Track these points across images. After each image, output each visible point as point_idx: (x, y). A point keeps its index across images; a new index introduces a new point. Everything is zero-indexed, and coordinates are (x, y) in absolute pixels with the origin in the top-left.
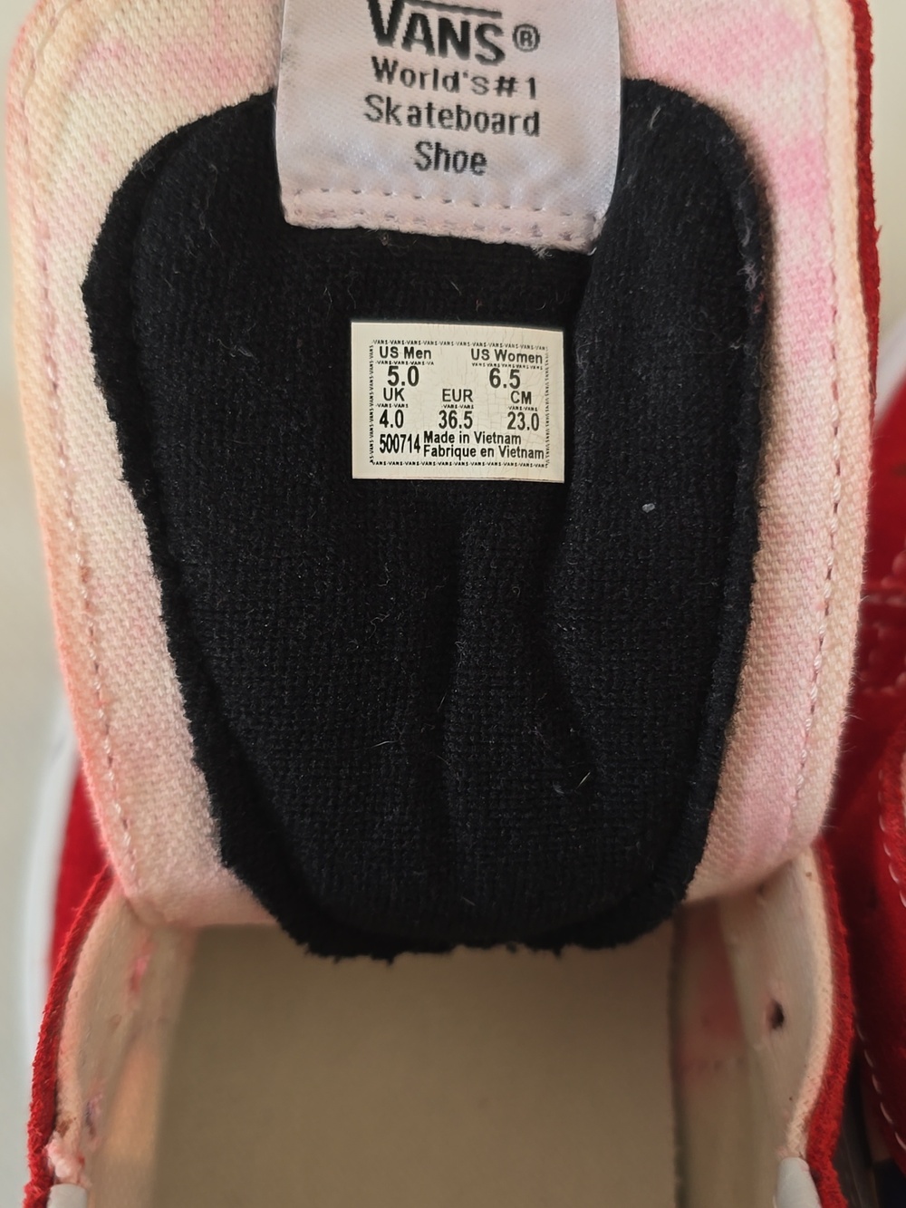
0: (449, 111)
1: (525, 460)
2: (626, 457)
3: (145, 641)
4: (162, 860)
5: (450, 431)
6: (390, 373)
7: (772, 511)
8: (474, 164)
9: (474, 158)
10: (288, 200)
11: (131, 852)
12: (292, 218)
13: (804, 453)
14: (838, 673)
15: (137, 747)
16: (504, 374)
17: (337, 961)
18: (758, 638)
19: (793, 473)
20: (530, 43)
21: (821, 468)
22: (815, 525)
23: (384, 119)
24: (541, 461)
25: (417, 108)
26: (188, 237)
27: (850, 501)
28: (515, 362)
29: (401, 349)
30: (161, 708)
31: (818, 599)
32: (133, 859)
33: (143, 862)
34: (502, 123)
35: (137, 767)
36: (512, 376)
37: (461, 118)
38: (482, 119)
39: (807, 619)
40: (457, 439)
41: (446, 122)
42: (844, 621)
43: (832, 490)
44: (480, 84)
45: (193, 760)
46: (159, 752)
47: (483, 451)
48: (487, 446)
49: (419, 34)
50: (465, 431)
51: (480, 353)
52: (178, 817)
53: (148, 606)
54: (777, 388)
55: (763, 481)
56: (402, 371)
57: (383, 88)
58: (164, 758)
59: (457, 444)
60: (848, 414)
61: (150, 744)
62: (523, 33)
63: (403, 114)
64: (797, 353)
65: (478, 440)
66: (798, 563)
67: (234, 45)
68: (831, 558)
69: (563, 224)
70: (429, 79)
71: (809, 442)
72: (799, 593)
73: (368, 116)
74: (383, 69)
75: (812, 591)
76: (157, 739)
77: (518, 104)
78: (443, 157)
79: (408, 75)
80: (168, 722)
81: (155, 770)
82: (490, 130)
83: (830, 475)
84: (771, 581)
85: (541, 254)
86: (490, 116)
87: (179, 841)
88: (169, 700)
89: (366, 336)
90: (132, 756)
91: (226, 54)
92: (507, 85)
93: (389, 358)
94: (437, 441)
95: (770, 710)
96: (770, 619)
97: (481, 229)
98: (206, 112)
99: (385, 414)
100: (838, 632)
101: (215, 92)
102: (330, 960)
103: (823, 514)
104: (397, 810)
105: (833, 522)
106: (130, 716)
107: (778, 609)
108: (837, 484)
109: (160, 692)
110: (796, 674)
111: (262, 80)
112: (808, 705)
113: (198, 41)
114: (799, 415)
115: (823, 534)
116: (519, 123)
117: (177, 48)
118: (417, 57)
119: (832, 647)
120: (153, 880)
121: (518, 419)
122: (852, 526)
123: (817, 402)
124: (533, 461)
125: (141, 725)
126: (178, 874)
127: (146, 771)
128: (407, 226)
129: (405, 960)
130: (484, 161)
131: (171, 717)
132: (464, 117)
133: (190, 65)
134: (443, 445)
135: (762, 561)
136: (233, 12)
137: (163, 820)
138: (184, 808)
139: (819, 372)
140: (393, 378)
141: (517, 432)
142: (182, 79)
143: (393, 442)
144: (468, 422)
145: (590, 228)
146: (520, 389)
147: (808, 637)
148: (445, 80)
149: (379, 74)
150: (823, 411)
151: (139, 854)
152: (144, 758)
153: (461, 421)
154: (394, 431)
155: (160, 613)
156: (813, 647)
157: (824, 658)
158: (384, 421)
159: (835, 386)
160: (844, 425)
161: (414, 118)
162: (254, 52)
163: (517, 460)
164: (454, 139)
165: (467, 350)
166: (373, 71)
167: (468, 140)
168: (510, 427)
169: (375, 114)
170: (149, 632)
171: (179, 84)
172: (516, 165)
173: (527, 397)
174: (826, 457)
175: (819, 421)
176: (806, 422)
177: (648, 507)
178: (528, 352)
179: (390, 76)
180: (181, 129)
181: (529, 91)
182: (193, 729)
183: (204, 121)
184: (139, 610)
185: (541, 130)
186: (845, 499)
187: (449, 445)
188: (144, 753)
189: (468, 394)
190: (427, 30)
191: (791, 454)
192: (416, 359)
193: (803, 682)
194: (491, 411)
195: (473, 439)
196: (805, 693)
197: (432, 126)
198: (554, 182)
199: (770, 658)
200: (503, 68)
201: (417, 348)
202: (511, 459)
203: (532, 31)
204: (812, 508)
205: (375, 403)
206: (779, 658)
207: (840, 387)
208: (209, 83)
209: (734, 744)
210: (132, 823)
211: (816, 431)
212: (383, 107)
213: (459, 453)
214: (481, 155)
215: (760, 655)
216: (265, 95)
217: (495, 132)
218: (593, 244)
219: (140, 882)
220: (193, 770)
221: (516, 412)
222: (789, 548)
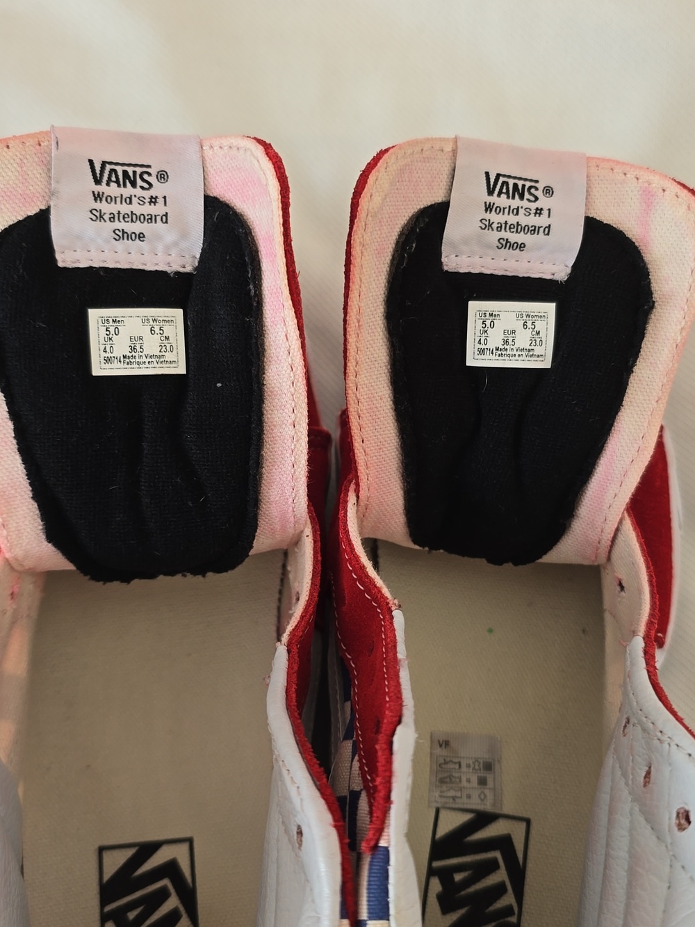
0: (127, 214)
1: (168, 365)
2: (209, 364)
3: (8, 448)
4: (21, 541)
5: (134, 354)
6: (107, 330)
7: (268, 386)
8: (139, 237)
9: (139, 235)
10: (58, 256)
11: (7, 538)
12: (60, 264)
13: (279, 362)
14: (301, 451)
15: (7, 493)
16: (157, 329)
17: (104, 584)
18: (268, 438)
19: (275, 370)
20: (164, 179)
21: (285, 368)
22: (286, 391)
23: (98, 220)
24: (175, 365)
25: (113, 214)
26: (15, 276)
27: (298, 381)
28: (161, 324)
29: (111, 320)
30: (17, 476)
31: (290, 421)
32: (8, 541)
33: (12, 542)
34: (151, 219)
35: (7, 502)
36: (160, 330)
37: (133, 217)
38: (142, 217)
39: (287, 429)
40: (137, 357)
41: (126, 220)
42: (301, 430)
43: (290, 377)
44: (142, 200)
45: (32, 498)
46: (17, 495)
47: (149, 362)
48: (150, 360)
49: (114, 178)
50: (141, 354)
51: (145, 320)
52: (27, 523)
53: (8, 433)
54: (266, 336)
55: (264, 373)
56: (112, 329)
57: (98, 205)
58: (19, 497)
59: (137, 360)
60: (292, 347)
61: (13, 492)
62: (161, 175)
63: (106, 217)
64: (273, 322)
65: (146, 357)
66: (280, 407)
67: (31, 188)
68: (293, 404)
69: (181, 261)
70: (118, 200)
71: (280, 358)
72: (282, 419)
73: (91, 219)
74: (97, 197)
75: (287, 418)
76: (16, 489)
77: (158, 209)
78: (125, 235)
79: (109, 198)
80: (20, 482)
81: (16, 503)
82: (146, 222)
83: (288, 371)
84: (271, 414)
85: (172, 275)
86: (146, 215)
87: (28, 533)
88: (20, 472)
89: (95, 315)
90: (5, 497)
91: (28, 192)
92: (153, 200)
93: (106, 324)
94: (129, 358)
95: (276, 467)
96: (272, 430)
97: (146, 265)
98: (21, 219)
99: (105, 348)
100: (299, 434)
101: (24, 209)
102: (101, 583)
103: (288, 387)
104: (121, 515)
105: (292, 390)
106: (3, 480)
107: (275, 426)
108: (292, 374)
109: (16, 469)
110: (285, 452)
111: (44, 203)
112: (291, 464)
113: (15, 186)
114: (276, 347)
115: (289, 395)
116: (159, 218)
117: (5, 190)
118: (113, 190)
119: (298, 441)
120: (18, 550)
121: (164, 348)
122: (300, 391)
123: (281, 341)
124: (172, 365)
125: (8, 484)
126: (28, 547)
127: (12, 503)
128: (111, 265)
129: (136, 582)
130: (144, 236)
131: (21, 479)
132: (134, 216)
133: (12, 197)
134: (131, 360)
135: (268, 406)
136: (29, 173)
137: (20, 524)
138: (29, 518)
139: (281, 330)
140: (108, 333)
141: (164, 354)
142: (9, 203)
143: (109, 360)
144: (142, 350)
145: (193, 262)
146: (164, 335)
147: (288, 437)
148: (126, 200)
149: (96, 199)
150: (283, 345)
151: (11, 539)
152: (10, 498)
153: (139, 349)
154: (110, 355)
155: (14, 435)
156: (290, 441)
157: (295, 445)
158: (105, 351)
159: (286, 336)
160: (292, 351)
161: (112, 219)
162: (40, 190)
163: (164, 365)
164: (130, 227)
165: (140, 319)
166: (93, 198)
167: (136, 227)
168: (160, 351)
169: (94, 218)
170: (10, 444)
171: (8, 206)
172: (159, 238)
173: (167, 338)
174: (287, 364)
175: (282, 349)
176: (278, 350)
177: (219, 385)
178: (167, 319)
179: (101, 200)
180: (10, 226)
181: (163, 202)
182: (31, 484)
183: (20, 222)
184: (4, 434)
185: (168, 221)
186: (296, 380)
187: (134, 360)
188: (10, 496)
189: (141, 338)
190: (117, 176)
191: (273, 362)
192: (118, 324)
193: (288, 455)
194: (152, 345)
195: (144, 357)
196: (289, 460)
197: (120, 222)
198: (176, 244)
199: (274, 446)
200: (152, 192)
201: (118, 319)
202: (161, 365)
203: (165, 173)
204: (284, 384)
205: (101, 343)
206: (277, 445)
207: (288, 335)
208: (21, 205)
209: (264, 481)
210: (7, 525)
211: (282, 353)
212: (98, 214)
213: (138, 363)
214: (142, 234)
215: (270, 445)
216: (46, 209)
217: (149, 223)
218: (196, 269)
219: (12, 551)
220: (32, 502)
221: (163, 345)
222: (277, 400)
